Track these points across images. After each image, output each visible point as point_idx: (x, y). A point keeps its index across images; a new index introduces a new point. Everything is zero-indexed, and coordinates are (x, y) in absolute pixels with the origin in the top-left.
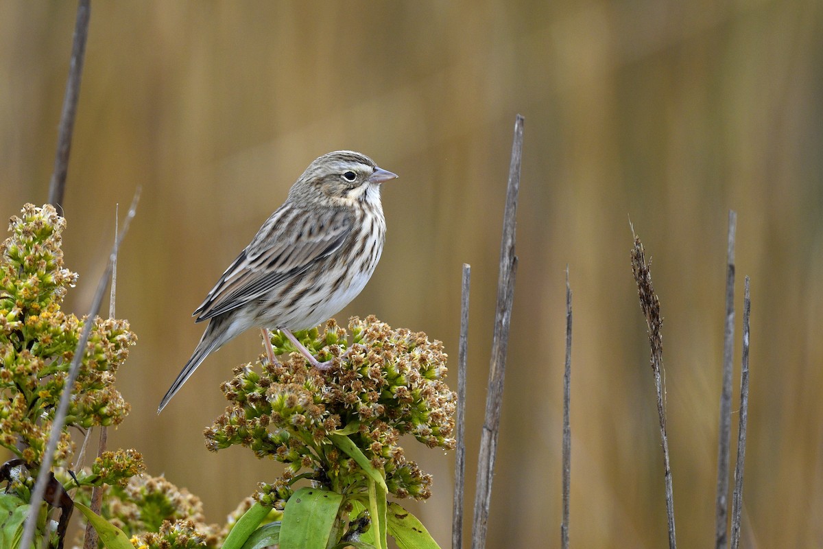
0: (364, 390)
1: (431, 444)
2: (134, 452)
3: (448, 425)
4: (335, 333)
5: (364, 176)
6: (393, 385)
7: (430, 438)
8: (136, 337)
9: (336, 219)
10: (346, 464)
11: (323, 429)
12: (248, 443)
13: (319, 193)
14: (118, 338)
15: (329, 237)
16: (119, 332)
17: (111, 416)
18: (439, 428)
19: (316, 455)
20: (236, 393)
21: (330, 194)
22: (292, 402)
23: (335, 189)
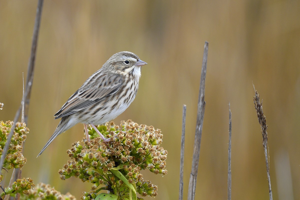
0: (124, 150)
1: (156, 173)
2: (30, 179)
3: (163, 164)
4: (114, 128)
5: (133, 63)
6: (137, 148)
7: (156, 170)
8: (29, 130)
9: (116, 80)
10: (119, 182)
11: (107, 168)
12: (78, 175)
13: (113, 68)
14: (21, 130)
15: (112, 87)
16: (21, 128)
17: (18, 164)
18: (159, 166)
19: (106, 179)
20: (73, 154)
21: (117, 69)
22: (91, 156)
23: (120, 67)
